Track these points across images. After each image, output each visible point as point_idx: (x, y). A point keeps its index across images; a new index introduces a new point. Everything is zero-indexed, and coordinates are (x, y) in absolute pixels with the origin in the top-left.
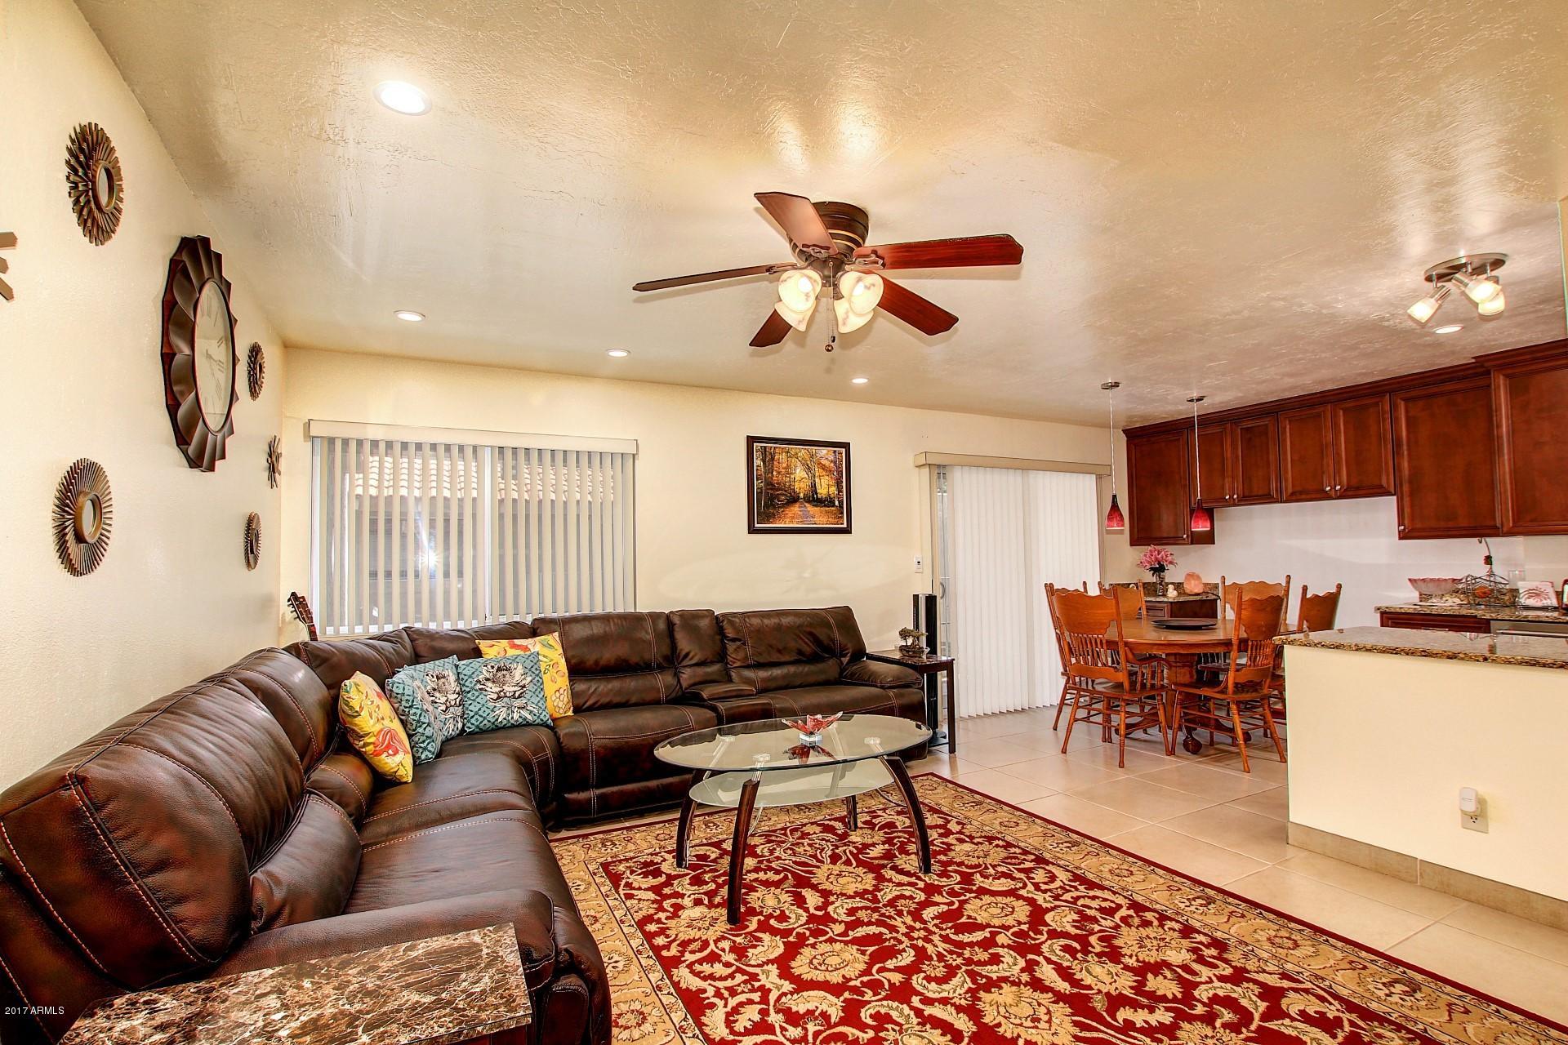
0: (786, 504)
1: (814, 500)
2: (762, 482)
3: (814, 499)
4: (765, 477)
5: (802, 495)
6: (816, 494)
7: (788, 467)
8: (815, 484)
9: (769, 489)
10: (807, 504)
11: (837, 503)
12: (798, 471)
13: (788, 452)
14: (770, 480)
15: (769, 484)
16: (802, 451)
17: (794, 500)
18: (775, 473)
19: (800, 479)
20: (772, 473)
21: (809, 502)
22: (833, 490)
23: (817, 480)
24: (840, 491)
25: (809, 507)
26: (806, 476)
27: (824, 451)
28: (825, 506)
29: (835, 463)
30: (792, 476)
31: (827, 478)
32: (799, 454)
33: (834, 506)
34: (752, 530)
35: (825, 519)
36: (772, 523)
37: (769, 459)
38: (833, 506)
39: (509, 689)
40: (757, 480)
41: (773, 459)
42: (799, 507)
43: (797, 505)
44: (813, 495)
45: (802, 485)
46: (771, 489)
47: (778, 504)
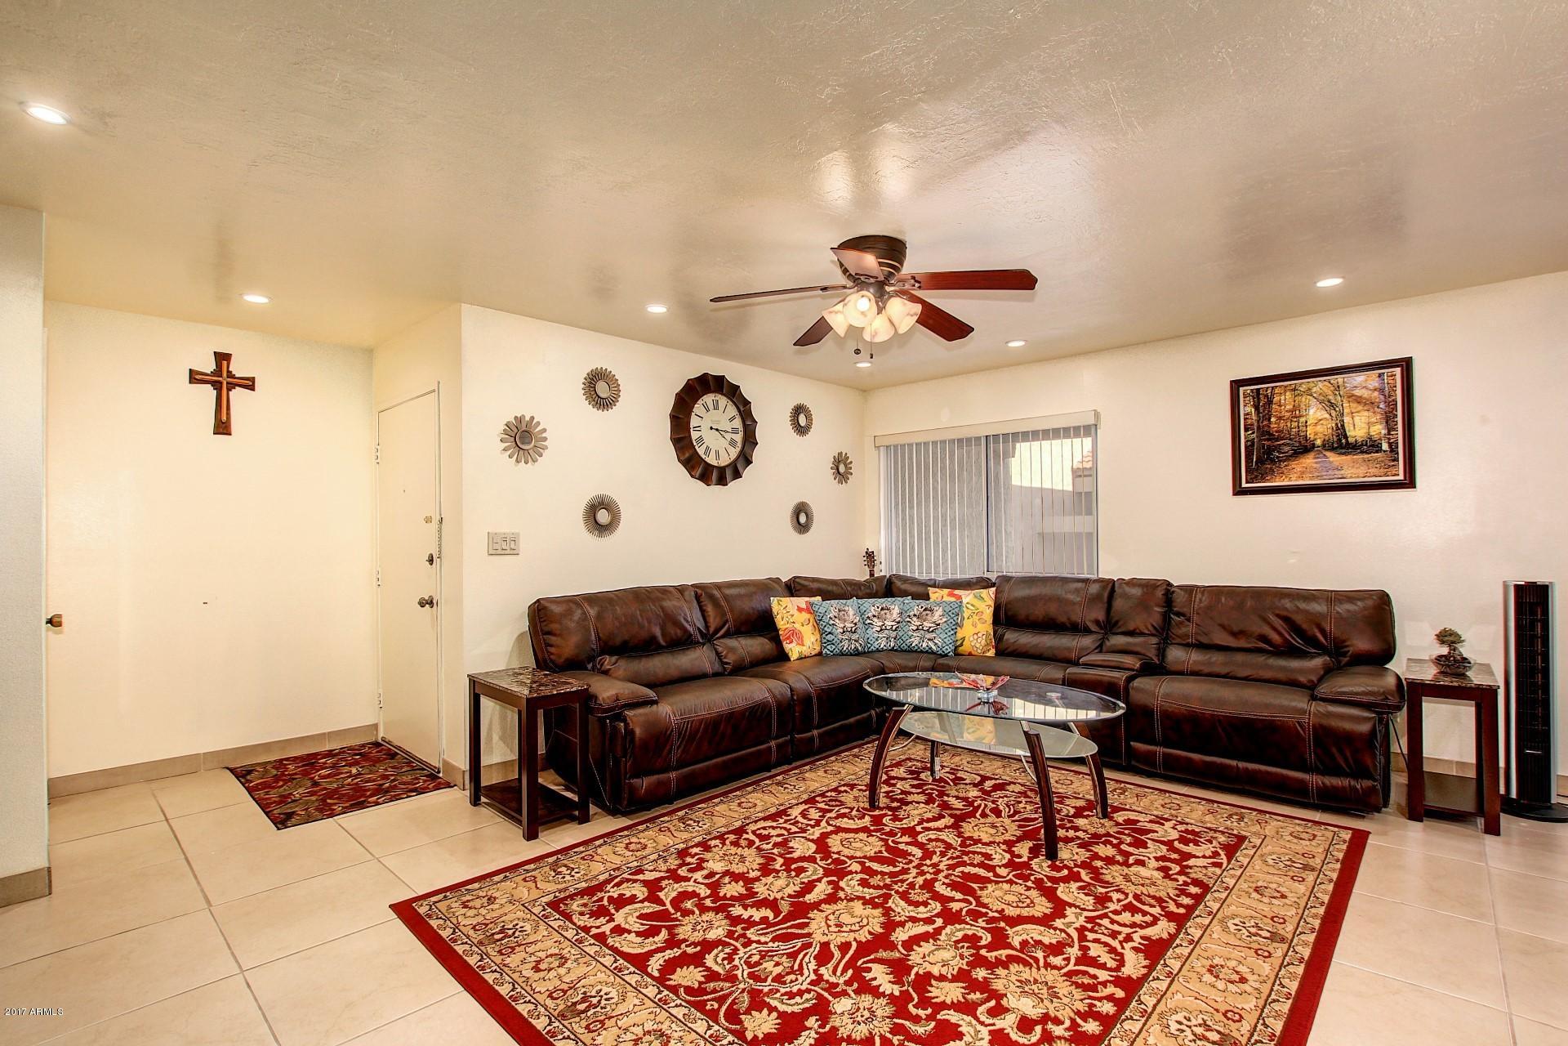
0: (1291, 456)
1: (1341, 446)
2: (1253, 433)
3: (1341, 444)
4: (1259, 427)
5: (1319, 442)
6: (1346, 437)
7: (1295, 408)
8: (1343, 426)
9: (1265, 440)
10: (1328, 454)
11: (1385, 446)
12: (1312, 412)
13: (1295, 390)
14: (1266, 429)
15: (1265, 433)
16: (1320, 385)
17: (1305, 448)
18: (1273, 419)
19: (1316, 421)
20: (1270, 419)
21: (1332, 449)
22: (1378, 430)
23: (1347, 419)
24: (1390, 429)
25: (1333, 458)
26: (1327, 416)
27: (1359, 378)
28: (1362, 452)
29: (1381, 391)
30: (1302, 420)
31: (1366, 413)
32: (1314, 390)
33: (1379, 450)
34: (1239, 491)
35: (1362, 470)
36: (1268, 481)
37: (1263, 404)
38: (1377, 452)
39: (927, 624)
40: (1246, 430)
41: (1270, 402)
42: (1315, 458)
43: (1312, 455)
44: (1340, 440)
45: (1319, 428)
46: (1268, 440)
47: (1278, 457)
